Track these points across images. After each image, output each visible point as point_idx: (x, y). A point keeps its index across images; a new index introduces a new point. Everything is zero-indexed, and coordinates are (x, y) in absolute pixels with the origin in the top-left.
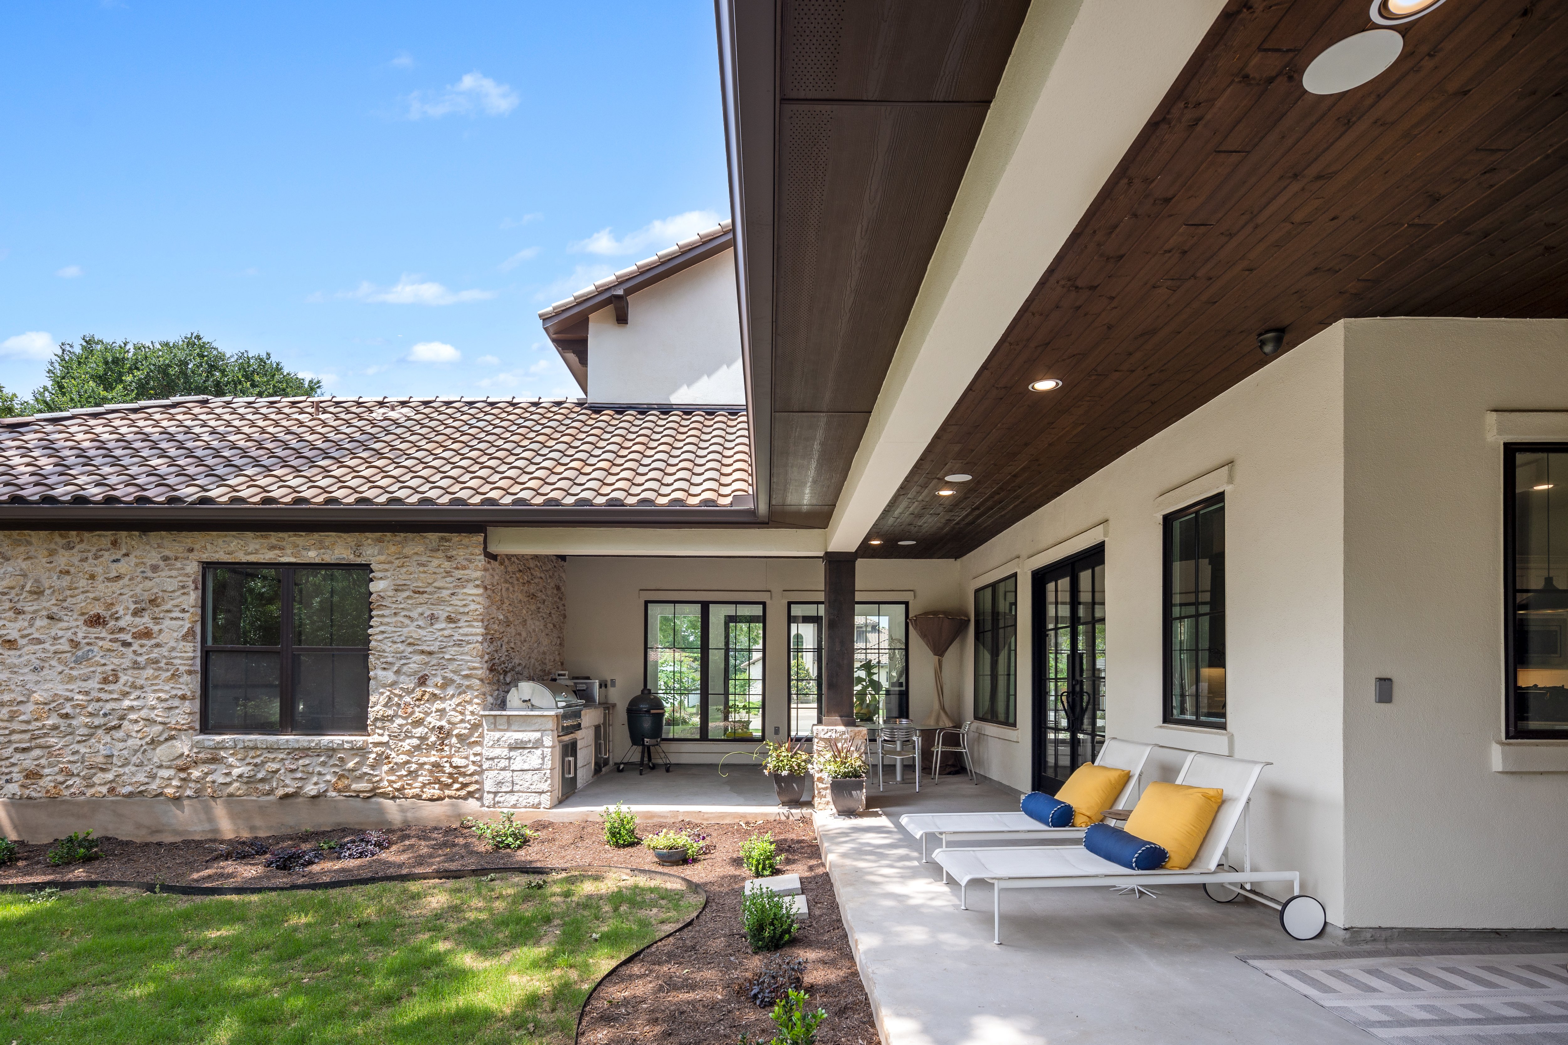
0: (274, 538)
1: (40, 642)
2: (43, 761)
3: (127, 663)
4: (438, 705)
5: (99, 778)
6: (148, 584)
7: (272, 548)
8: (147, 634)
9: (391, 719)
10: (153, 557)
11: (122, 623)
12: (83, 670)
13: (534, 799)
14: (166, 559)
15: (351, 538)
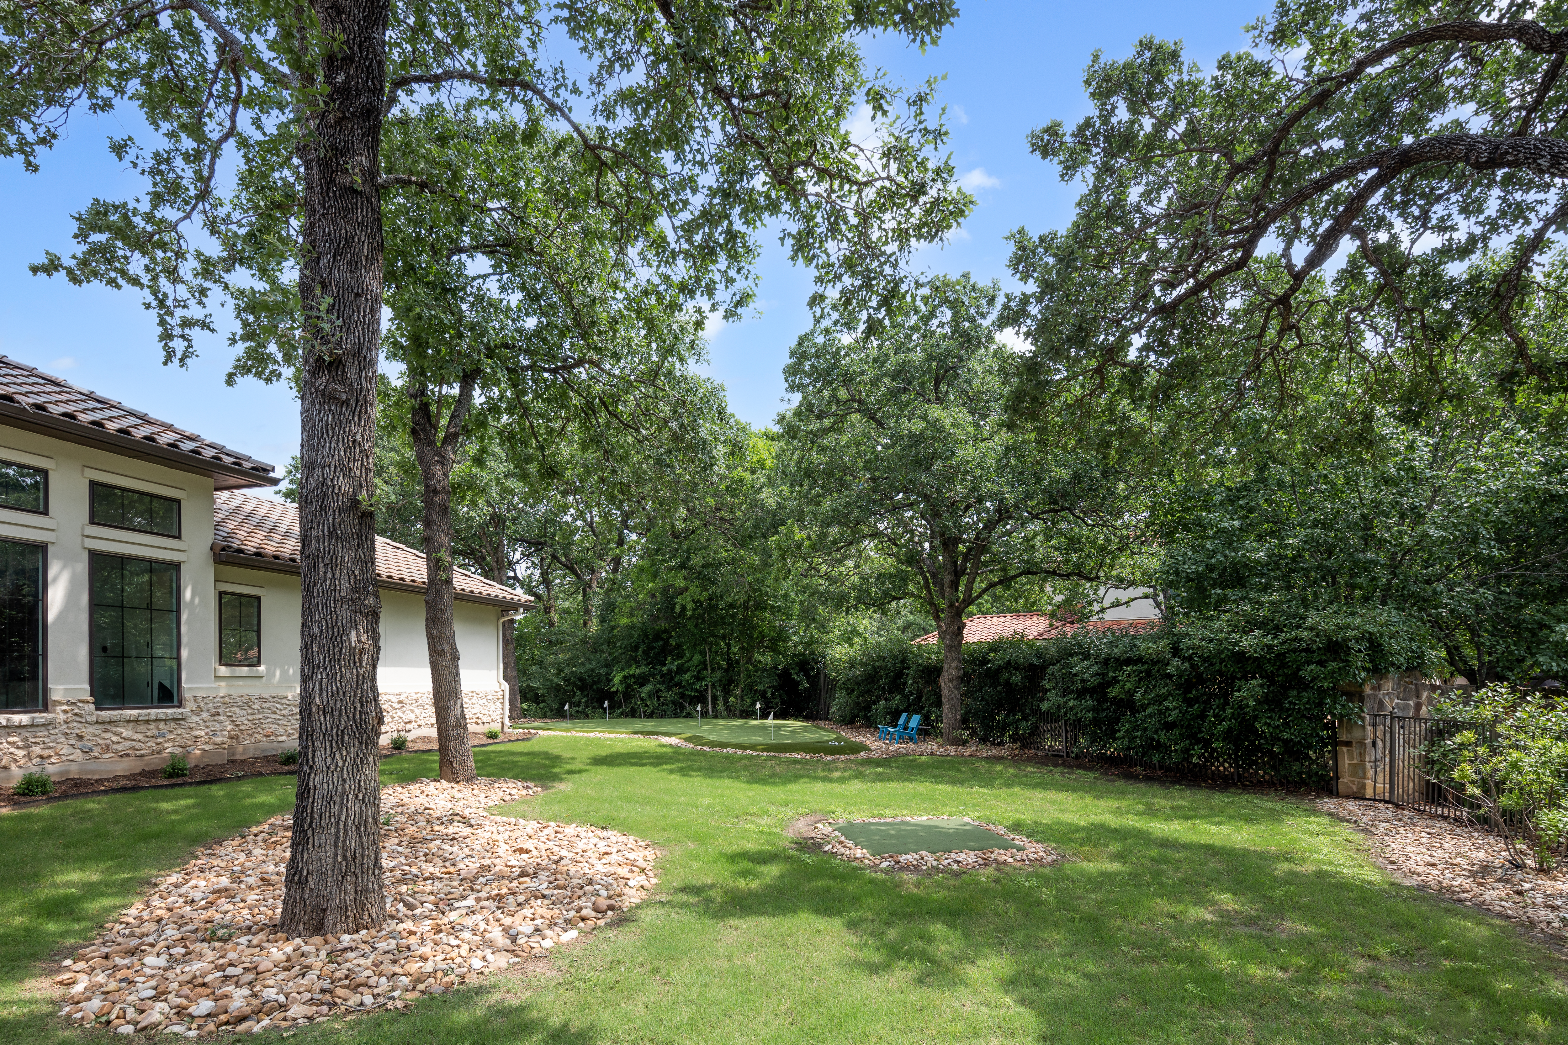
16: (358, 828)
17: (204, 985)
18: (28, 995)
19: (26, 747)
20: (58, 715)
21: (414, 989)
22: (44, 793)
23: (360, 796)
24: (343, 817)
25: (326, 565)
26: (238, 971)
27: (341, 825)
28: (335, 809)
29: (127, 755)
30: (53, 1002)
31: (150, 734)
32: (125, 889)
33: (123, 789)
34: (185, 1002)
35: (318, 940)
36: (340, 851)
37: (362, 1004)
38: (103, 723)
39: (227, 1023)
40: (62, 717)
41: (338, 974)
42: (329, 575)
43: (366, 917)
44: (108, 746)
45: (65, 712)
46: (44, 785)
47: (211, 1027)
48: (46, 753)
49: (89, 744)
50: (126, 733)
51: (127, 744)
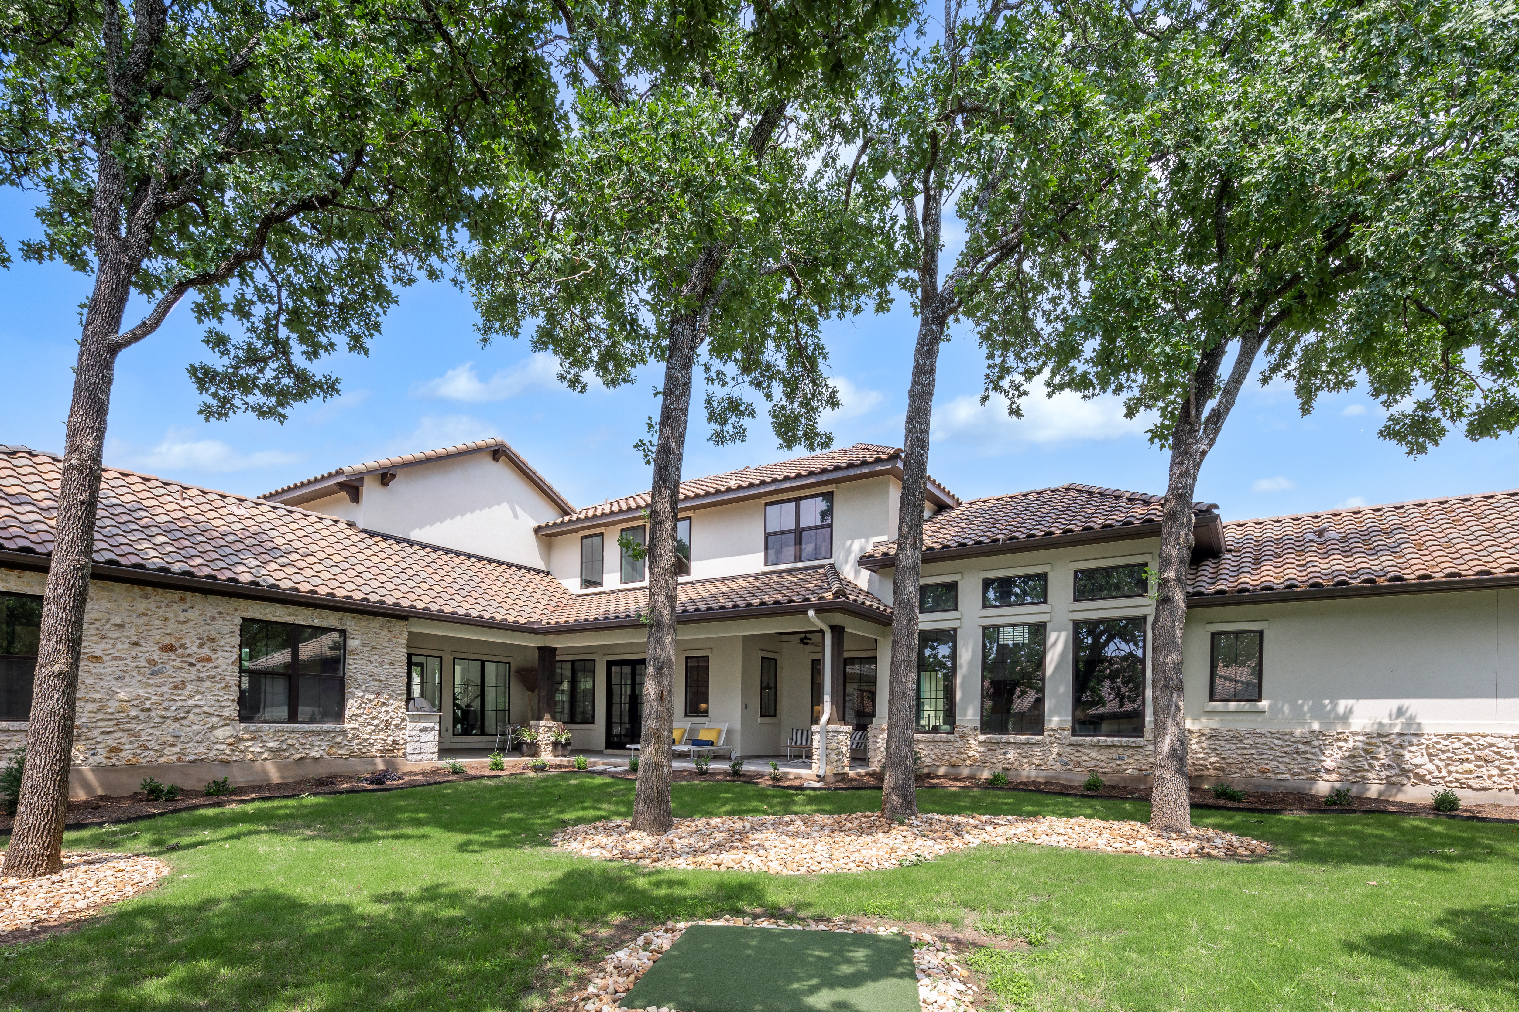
0: (292, 609)
1: (123, 659)
2: (124, 740)
3: (193, 677)
4: (385, 708)
5: (168, 750)
6: (208, 627)
7: (290, 615)
8: (209, 660)
9: (360, 715)
10: (211, 611)
11: (189, 651)
12: (159, 680)
13: (430, 756)
14: (220, 613)
15: (339, 615)
19: (1027, 757)
20: (1047, 737)
29: (1093, 771)
31: (1111, 756)
38: (1076, 745)
40: (1050, 739)
44: (1079, 763)
45: (1052, 736)
48: (1038, 762)
49: (1066, 760)
50: (1093, 755)
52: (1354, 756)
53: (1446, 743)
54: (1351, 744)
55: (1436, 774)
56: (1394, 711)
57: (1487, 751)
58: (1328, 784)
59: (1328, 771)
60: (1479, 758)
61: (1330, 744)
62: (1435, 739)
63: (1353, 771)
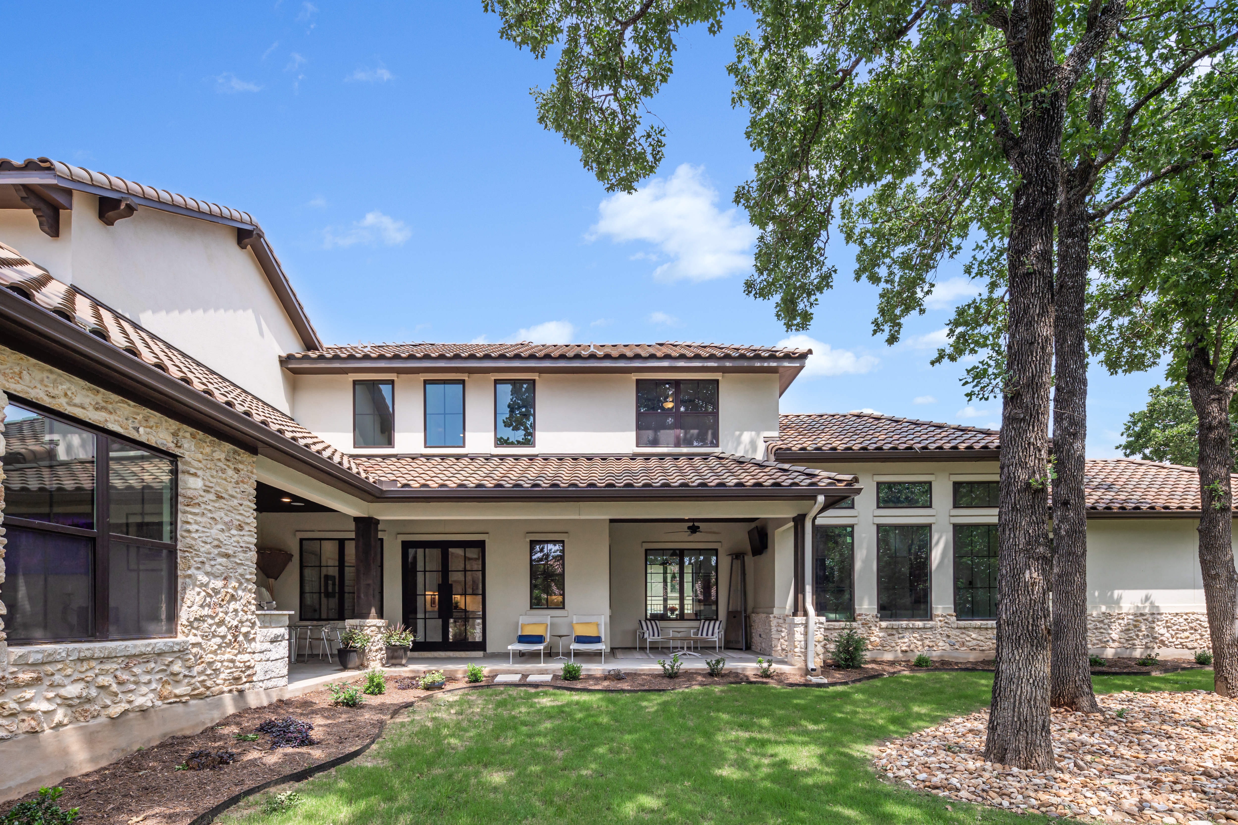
4: (234, 605)
9: (200, 619)
13: (280, 681)
16: (1029, 702)
17: (929, 768)
18: (866, 751)
19: (922, 640)
20: (936, 622)
21: (1038, 809)
22: (927, 666)
23: (1031, 681)
24: (1019, 693)
25: (1010, 529)
26: (947, 766)
27: (1017, 698)
28: (1014, 687)
29: (975, 649)
30: (873, 756)
31: (988, 637)
32: (934, 720)
33: (967, 669)
34: (917, 772)
35: (998, 766)
36: (1016, 714)
37: (1001, 804)
38: (961, 628)
39: (929, 787)
40: (939, 624)
41: (995, 785)
42: (1012, 535)
43: (1033, 761)
44: (963, 643)
45: (940, 621)
46: (927, 662)
47: (921, 786)
48: (931, 644)
49: (953, 641)
50: (974, 636)
51: (975, 642)
52: (1128, 630)
53: (1175, 619)
54: (1126, 621)
55: (1171, 640)
56: (1144, 598)
57: (1195, 624)
58: (1113, 650)
59: (1114, 641)
60: (1192, 628)
61: (1114, 622)
62: (1170, 617)
63: (1127, 640)
